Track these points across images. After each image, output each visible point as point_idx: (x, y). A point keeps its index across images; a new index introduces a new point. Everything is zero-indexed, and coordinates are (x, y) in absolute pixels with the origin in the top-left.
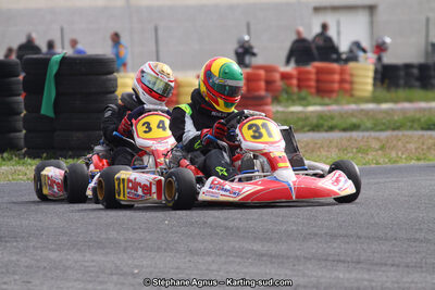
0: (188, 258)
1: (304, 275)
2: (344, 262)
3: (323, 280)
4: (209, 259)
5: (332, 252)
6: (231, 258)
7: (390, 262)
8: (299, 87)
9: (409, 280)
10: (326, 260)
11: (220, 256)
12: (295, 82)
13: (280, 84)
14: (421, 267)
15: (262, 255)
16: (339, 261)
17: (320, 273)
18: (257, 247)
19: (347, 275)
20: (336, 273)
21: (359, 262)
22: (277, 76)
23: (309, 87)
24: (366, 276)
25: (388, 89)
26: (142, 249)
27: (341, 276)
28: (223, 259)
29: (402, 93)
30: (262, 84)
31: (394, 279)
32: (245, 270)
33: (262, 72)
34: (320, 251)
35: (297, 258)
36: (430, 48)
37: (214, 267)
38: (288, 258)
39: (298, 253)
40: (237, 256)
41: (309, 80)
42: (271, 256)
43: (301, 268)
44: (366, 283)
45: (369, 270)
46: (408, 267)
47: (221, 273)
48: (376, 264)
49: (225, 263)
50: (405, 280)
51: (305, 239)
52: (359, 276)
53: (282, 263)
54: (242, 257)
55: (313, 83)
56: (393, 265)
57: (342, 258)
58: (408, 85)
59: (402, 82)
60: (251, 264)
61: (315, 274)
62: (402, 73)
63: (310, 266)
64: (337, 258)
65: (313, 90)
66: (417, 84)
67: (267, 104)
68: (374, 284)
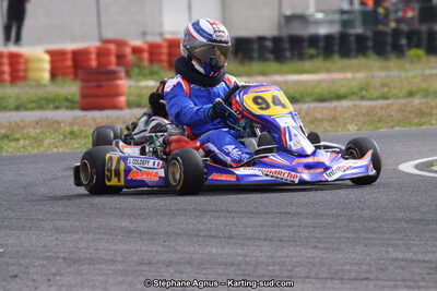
0: (55, 236)
1: (175, 252)
2: (216, 237)
3: (195, 256)
4: (76, 236)
5: (203, 227)
6: (100, 236)
7: (263, 236)
8: (151, 61)
9: (284, 254)
10: (197, 236)
11: (87, 232)
12: (146, 55)
13: (131, 57)
14: (295, 241)
15: (131, 232)
16: (210, 236)
17: (192, 249)
18: (125, 224)
19: (220, 251)
20: (209, 248)
21: (231, 237)
22: (128, 50)
23: (161, 61)
24: (240, 251)
25: (242, 62)
26: (6, 228)
27: (214, 251)
28: (91, 236)
29: (256, 66)
30: (113, 59)
31: (269, 254)
32: (116, 247)
33: (112, 47)
34: (190, 226)
35: (168, 234)
36: (283, 20)
37: (82, 245)
38: (158, 234)
39: (168, 230)
40: (105, 234)
41: (161, 54)
42: (141, 233)
43: (172, 244)
44: (240, 258)
45: (242, 245)
46: (281, 241)
47: (90, 251)
48: (249, 239)
49: (94, 240)
50: (279, 254)
51: (173, 215)
52: (232, 251)
53: (153, 239)
54: (111, 235)
55: (165, 57)
56: (266, 240)
57: (214, 233)
58: (262, 58)
59: (255, 55)
60: (121, 241)
61: (187, 250)
62: (255, 46)
63: (181, 242)
64: (208, 233)
65: (165, 64)
66: (271, 56)
67: (120, 79)
68: (248, 259)
